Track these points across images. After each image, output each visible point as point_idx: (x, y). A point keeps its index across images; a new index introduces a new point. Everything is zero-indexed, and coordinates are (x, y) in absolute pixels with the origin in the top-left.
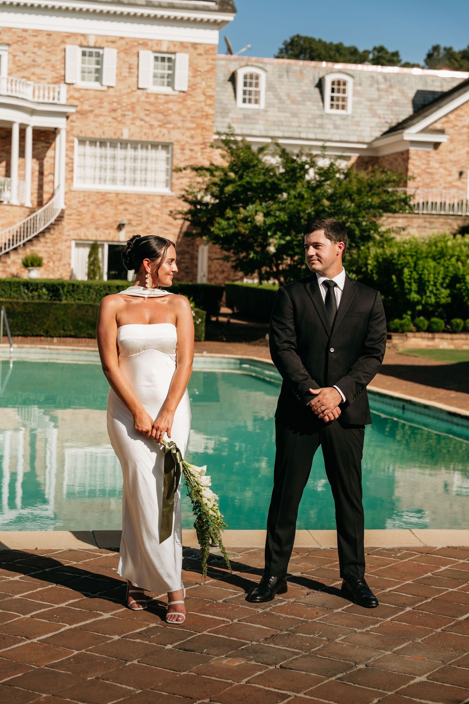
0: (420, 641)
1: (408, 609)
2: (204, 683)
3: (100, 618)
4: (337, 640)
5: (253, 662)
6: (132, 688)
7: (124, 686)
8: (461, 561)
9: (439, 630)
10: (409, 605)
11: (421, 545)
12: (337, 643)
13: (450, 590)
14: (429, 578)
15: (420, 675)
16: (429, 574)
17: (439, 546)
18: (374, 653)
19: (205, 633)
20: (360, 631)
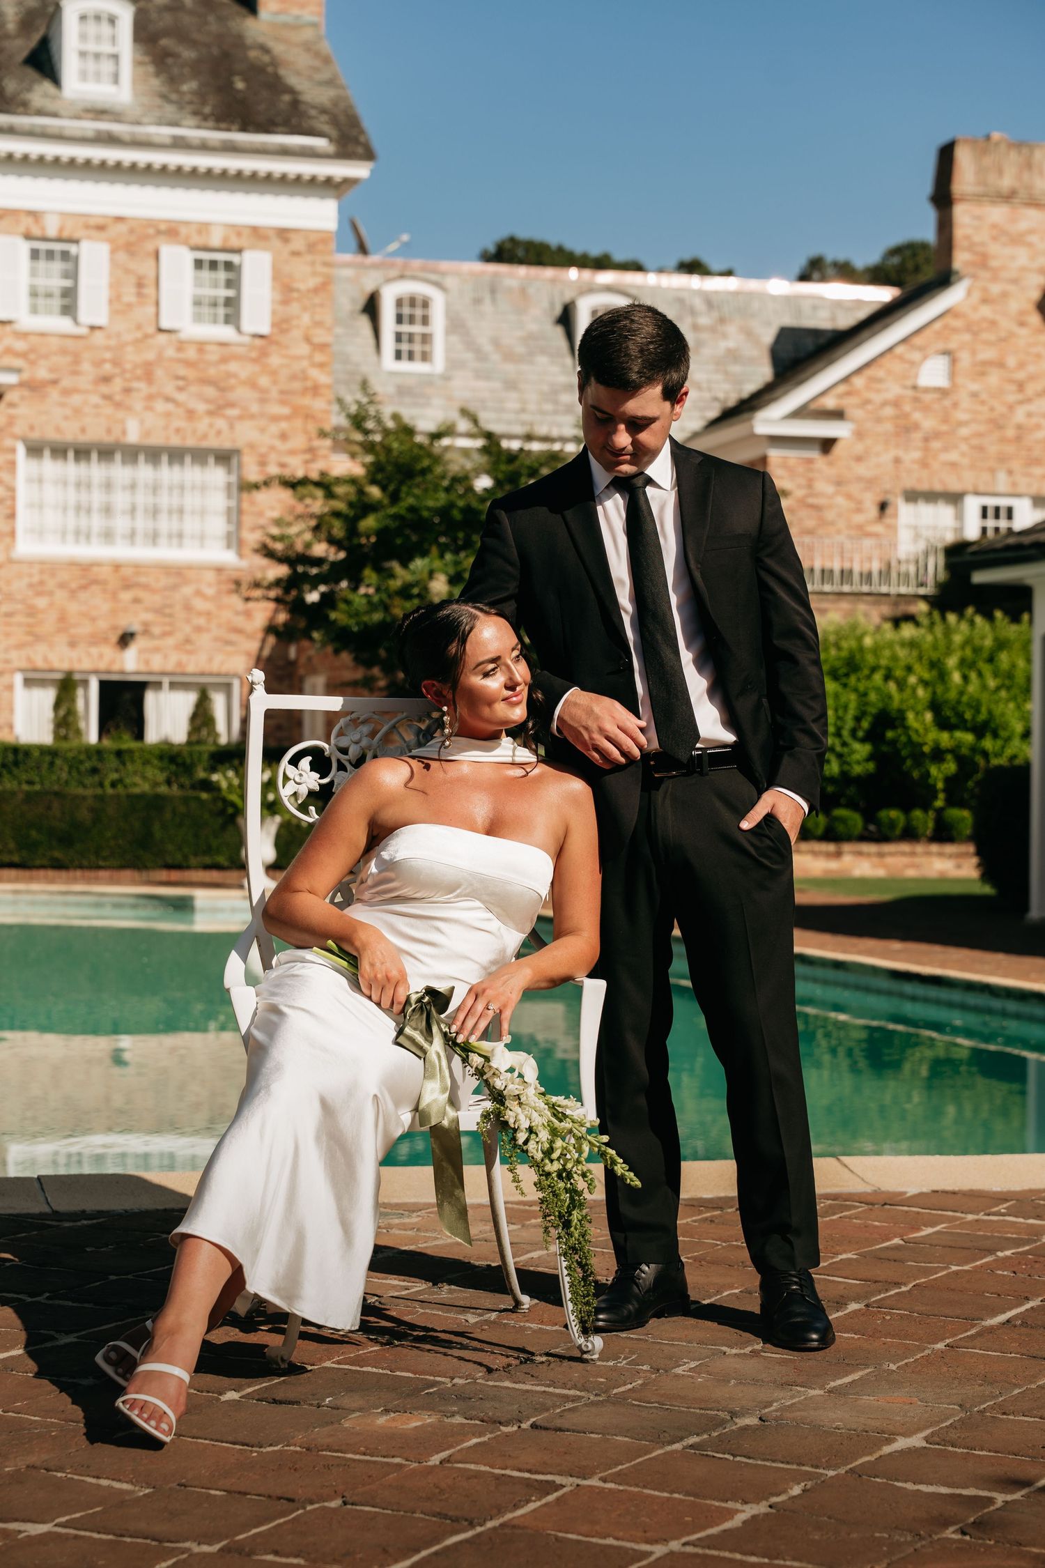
0: (893, 1367)
1: (853, 1306)
2: (328, 1467)
3: (49, 1345)
4: (679, 1371)
5: (458, 1420)
6: (125, 1486)
7: (104, 1482)
8: (970, 1217)
9: (940, 1346)
10: (857, 1299)
11: (869, 1189)
12: (677, 1376)
13: (954, 1268)
14: (897, 1248)
15: (907, 1434)
16: (897, 1241)
17: (912, 1191)
18: (778, 1394)
19: (328, 1364)
20: (734, 1351)
